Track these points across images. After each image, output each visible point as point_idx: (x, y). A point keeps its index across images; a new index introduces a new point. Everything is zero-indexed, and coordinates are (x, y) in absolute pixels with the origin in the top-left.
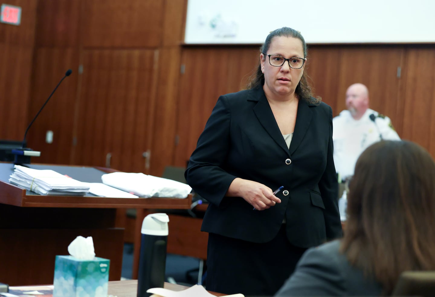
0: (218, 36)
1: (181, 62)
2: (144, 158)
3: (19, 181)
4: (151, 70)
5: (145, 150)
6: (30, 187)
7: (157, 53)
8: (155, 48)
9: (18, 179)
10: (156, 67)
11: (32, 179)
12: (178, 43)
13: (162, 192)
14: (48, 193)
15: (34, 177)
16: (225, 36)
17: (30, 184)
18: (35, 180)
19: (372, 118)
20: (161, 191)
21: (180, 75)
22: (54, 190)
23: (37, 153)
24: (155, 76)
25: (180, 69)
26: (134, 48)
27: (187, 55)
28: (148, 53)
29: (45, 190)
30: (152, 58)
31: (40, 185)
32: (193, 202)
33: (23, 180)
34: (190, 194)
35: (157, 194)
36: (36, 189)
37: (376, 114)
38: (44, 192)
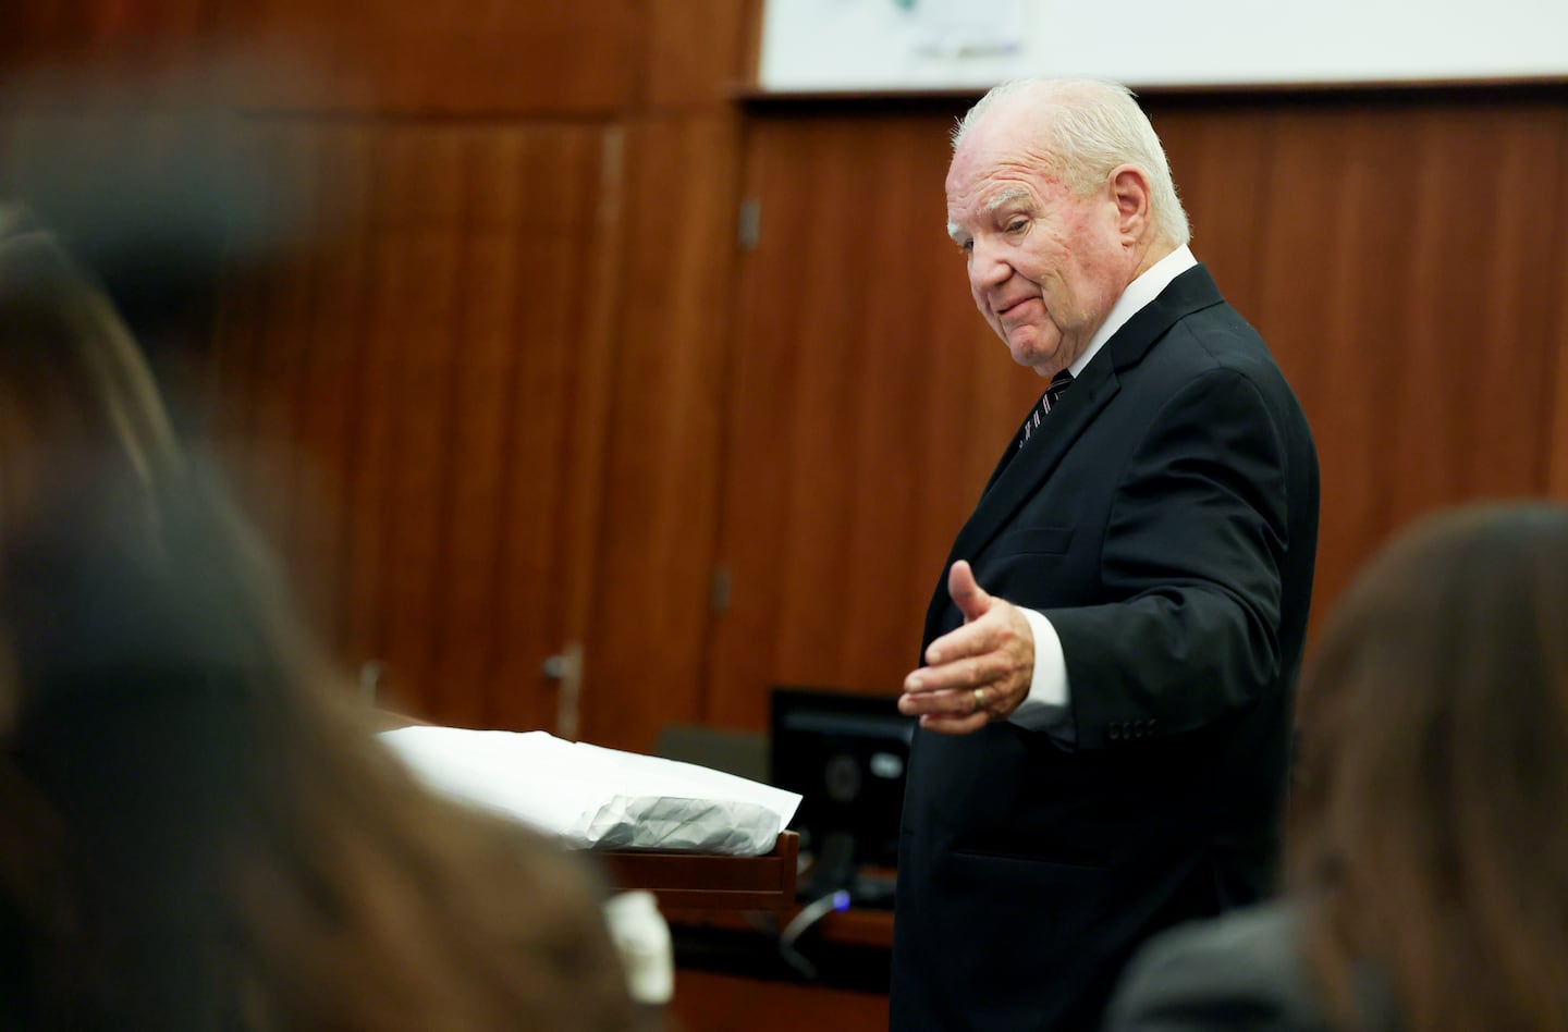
0: (931, 52)
1: (740, 189)
2: (553, 684)
4: (585, 232)
5: (556, 647)
7: (614, 142)
8: (603, 117)
10: (610, 212)
12: (725, 87)
13: (648, 823)
16: (967, 53)
20: (643, 817)
21: (737, 253)
24: (607, 265)
25: (735, 224)
26: (496, 116)
27: (771, 148)
28: (570, 140)
30: (590, 170)
32: (805, 900)
34: (788, 833)
35: (620, 828)
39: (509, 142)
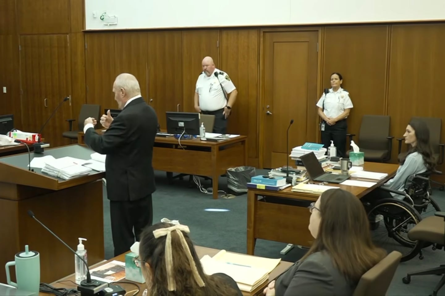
3: (49, 171)
4: (66, 47)
6: (56, 175)
8: (67, 34)
9: (48, 170)
11: (58, 170)
12: (82, 30)
14: (70, 179)
15: (59, 169)
17: (56, 173)
18: (60, 171)
19: (216, 74)
22: (73, 176)
23: (48, 145)
26: (53, 34)
27: (87, 36)
29: (67, 177)
30: (65, 39)
31: (63, 173)
33: (52, 171)
36: (61, 176)
37: (218, 71)
38: (67, 178)
39: (55, 36)
